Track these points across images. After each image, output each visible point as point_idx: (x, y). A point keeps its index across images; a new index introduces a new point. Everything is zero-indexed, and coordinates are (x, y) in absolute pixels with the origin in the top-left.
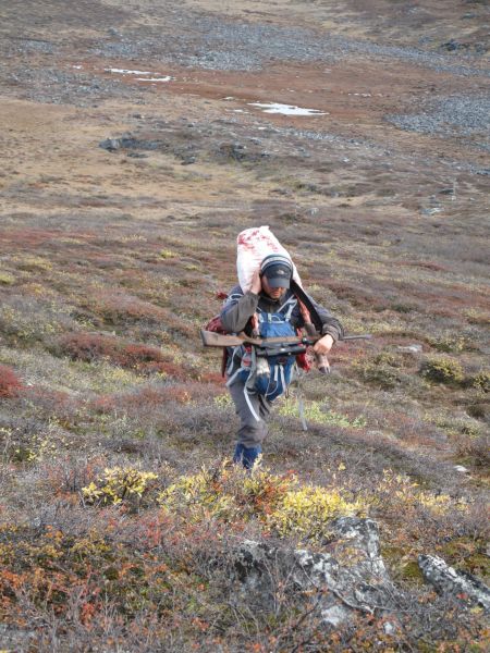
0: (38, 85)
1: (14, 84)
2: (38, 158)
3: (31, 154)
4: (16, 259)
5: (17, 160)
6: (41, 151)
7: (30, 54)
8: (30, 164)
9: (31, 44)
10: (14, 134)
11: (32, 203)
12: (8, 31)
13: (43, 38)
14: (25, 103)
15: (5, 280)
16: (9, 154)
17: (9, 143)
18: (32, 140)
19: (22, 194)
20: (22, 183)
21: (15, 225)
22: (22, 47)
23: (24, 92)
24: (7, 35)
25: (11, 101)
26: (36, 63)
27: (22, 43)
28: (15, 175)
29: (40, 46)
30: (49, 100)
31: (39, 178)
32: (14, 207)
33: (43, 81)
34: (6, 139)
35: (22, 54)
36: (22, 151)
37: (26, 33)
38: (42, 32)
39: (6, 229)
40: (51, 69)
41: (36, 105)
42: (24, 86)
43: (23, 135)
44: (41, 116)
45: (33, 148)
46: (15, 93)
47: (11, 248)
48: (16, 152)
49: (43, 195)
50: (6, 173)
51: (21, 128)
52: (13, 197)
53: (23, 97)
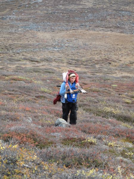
0: (127, 28)
1: (118, 27)
2: (128, 55)
3: (126, 54)
4: (130, 94)
5: (120, 56)
6: (129, 52)
7: (123, 16)
8: (125, 57)
9: (123, 12)
10: (119, 46)
11: (128, 72)
12: (115, 8)
13: (128, 10)
14: (122, 34)
15: (128, 102)
16: (117, 54)
17: (117, 50)
18: (126, 48)
19: (123, 69)
20: (123, 64)
21: (127, 81)
22: (120, 14)
23: (121, 30)
24: (114, 10)
25: (117, 34)
26: (126, 20)
27: (120, 12)
28: (120, 62)
29: (127, 13)
30: (131, 33)
31: (129, 62)
32: (122, 73)
33: (128, 26)
34: (116, 48)
35: (120, 16)
36: (122, 52)
37: (121, 8)
38: (127, 8)
39: (124, 82)
40: (131, 21)
41: (126, 35)
42: (122, 28)
43: (122, 46)
44: (128, 39)
45: (126, 51)
46: (118, 31)
47: (127, 90)
48: (120, 53)
49: (131, 69)
50: (117, 61)
51: (121, 44)
52: (121, 70)
53: (121, 32)
